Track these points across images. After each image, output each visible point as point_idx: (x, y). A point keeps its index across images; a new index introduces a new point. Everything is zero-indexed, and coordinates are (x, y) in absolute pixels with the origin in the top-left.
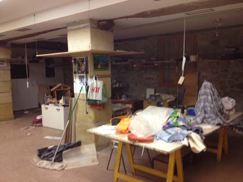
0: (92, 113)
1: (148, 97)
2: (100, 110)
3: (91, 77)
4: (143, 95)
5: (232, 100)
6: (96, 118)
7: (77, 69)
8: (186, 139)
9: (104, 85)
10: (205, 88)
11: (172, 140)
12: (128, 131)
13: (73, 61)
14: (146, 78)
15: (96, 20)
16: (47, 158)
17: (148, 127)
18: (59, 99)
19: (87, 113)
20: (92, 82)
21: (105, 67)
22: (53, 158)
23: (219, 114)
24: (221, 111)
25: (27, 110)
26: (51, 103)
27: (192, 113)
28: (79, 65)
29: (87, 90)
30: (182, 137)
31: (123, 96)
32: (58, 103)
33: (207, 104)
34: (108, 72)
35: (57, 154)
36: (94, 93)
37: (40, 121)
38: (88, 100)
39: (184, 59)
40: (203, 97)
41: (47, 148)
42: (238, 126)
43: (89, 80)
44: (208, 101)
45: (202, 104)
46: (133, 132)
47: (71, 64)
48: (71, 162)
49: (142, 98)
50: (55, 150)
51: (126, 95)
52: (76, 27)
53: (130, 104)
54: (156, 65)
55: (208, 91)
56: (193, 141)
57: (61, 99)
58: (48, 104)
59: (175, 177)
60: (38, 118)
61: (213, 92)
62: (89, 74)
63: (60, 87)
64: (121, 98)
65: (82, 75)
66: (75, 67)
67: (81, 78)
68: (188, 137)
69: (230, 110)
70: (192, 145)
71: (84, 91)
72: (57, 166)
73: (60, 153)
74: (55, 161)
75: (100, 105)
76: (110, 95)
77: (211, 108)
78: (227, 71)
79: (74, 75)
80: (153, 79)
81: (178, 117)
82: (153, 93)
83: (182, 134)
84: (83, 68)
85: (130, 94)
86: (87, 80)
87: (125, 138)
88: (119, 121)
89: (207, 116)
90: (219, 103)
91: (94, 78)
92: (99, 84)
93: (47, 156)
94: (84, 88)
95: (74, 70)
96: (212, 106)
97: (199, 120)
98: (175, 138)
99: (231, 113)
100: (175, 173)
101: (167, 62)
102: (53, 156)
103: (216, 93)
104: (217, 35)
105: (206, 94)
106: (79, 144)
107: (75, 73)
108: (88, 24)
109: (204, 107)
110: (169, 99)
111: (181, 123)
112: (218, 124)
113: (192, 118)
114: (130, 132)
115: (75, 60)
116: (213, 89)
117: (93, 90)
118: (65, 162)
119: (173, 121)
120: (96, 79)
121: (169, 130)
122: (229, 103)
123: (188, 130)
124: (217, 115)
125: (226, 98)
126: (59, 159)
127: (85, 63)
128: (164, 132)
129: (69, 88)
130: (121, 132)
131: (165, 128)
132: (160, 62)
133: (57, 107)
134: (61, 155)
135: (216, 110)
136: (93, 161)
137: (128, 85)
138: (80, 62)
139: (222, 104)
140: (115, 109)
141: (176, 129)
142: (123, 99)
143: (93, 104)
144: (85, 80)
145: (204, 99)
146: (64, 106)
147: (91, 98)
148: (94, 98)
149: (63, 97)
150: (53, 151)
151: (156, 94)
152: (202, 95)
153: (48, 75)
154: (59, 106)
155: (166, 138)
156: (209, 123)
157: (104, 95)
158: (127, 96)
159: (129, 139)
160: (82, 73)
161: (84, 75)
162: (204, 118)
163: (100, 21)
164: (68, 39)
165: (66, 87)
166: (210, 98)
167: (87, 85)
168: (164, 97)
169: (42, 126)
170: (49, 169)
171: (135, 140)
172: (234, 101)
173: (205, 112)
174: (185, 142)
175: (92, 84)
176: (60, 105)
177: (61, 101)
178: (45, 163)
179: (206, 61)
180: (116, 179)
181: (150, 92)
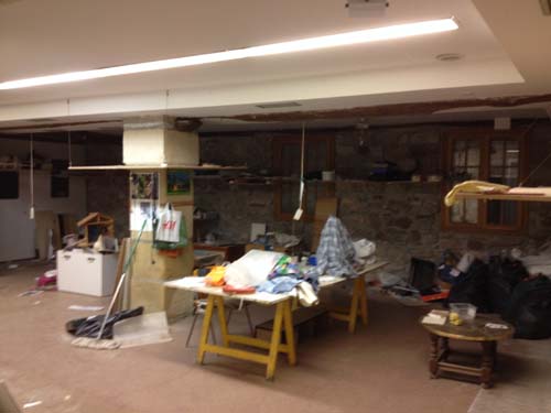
0: (161, 263)
1: (253, 238)
2: (174, 257)
3: (163, 205)
4: (245, 236)
5: (371, 243)
6: (167, 270)
7: (137, 192)
8: (295, 289)
9: (183, 218)
10: (330, 226)
11: (277, 291)
12: (223, 283)
13: (131, 178)
14: (252, 205)
15: (173, 117)
16: (89, 334)
17: (249, 277)
18: (92, 239)
19: (153, 263)
20: (164, 213)
21: (185, 188)
22: (100, 333)
23: (347, 262)
24: (351, 258)
25: (14, 262)
26: (76, 247)
27: (312, 262)
28: (141, 185)
29: (155, 226)
30: (290, 287)
31: (209, 237)
32: (92, 247)
33: (332, 248)
34: (189, 197)
35: (106, 326)
36: (167, 231)
37: (53, 280)
38: (156, 242)
39: (302, 185)
40: (326, 239)
41: (85, 319)
42: (396, 287)
43: (159, 210)
44: (333, 245)
45: (326, 248)
46: (229, 283)
47: (127, 185)
48: (127, 338)
49: (243, 240)
50: (102, 321)
51: (214, 234)
52: (140, 125)
53: (222, 250)
54: (268, 183)
55: (334, 230)
56: (304, 293)
57: (96, 240)
58: (70, 250)
59: (283, 346)
60: (49, 274)
61: (341, 232)
62: (158, 201)
63: (94, 219)
64: (204, 240)
65: (146, 201)
66: (133, 188)
67: (144, 206)
68: (298, 287)
69: (366, 258)
70: (301, 296)
71: (149, 228)
72: (106, 344)
73: (110, 325)
74: (102, 337)
75: (174, 250)
76: (190, 233)
77: (337, 253)
78: (380, 197)
79: (132, 201)
80: (263, 206)
81: (288, 264)
82: (262, 232)
83: (290, 283)
84: (149, 190)
85: (220, 233)
86: (155, 209)
87: (219, 291)
88: (208, 271)
89: (331, 264)
90: (349, 247)
91: (167, 206)
92: (175, 216)
93: (87, 331)
94: (150, 222)
95: (131, 194)
96: (338, 250)
97: (320, 270)
98: (282, 289)
99: (369, 262)
100: (283, 340)
101: (285, 178)
102: (99, 329)
103: (345, 232)
104: (362, 143)
105: (331, 234)
106: (139, 312)
107: (134, 197)
108: (161, 123)
109: (328, 252)
110: (289, 242)
111: (290, 271)
112: (344, 275)
113: (312, 268)
114: (225, 284)
115: (135, 176)
116: (341, 228)
117: (165, 225)
118: (117, 339)
119: (281, 268)
120: (170, 208)
121: (275, 280)
122: (364, 248)
123: (298, 279)
124: (344, 264)
125: (363, 241)
126: (108, 335)
127: (152, 182)
128: (269, 282)
129: (112, 221)
130: (214, 285)
131: (270, 278)
132: (274, 178)
133: (90, 256)
134: (111, 328)
135: (343, 257)
136: (163, 337)
137: (218, 217)
138: (143, 179)
139: (353, 249)
140: (199, 258)
141: (284, 278)
142: (208, 243)
143: (164, 248)
144: (151, 210)
145: (329, 242)
146: (103, 253)
147: (161, 239)
148: (166, 239)
149: (100, 237)
150: (97, 323)
151: (269, 234)
152: (327, 235)
153: (54, 194)
154: (92, 253)
155: (271, 288)
156: (333, 274)
157: (182, 233)
158: (217, 237)
159: (225, 291)
160: (147, 197)
161: (151, 201)
162: (327, 268)
163: (179, 119)
164: (125, 142)
165: (105, 220)
166: (335, 240)
167: (154, 217)
168: (280, 238)
169: (55, 290)
170: (94, 349)
171: (231, 292)
172: (374, 246)
173: (329, 260)
174: (294, 293)
175: (164, 216)
176: (93, 250)
177: (98, 244)
178: (84, 341)
179: (347, 181)
180: (201, 354)
181: (258, 229)
